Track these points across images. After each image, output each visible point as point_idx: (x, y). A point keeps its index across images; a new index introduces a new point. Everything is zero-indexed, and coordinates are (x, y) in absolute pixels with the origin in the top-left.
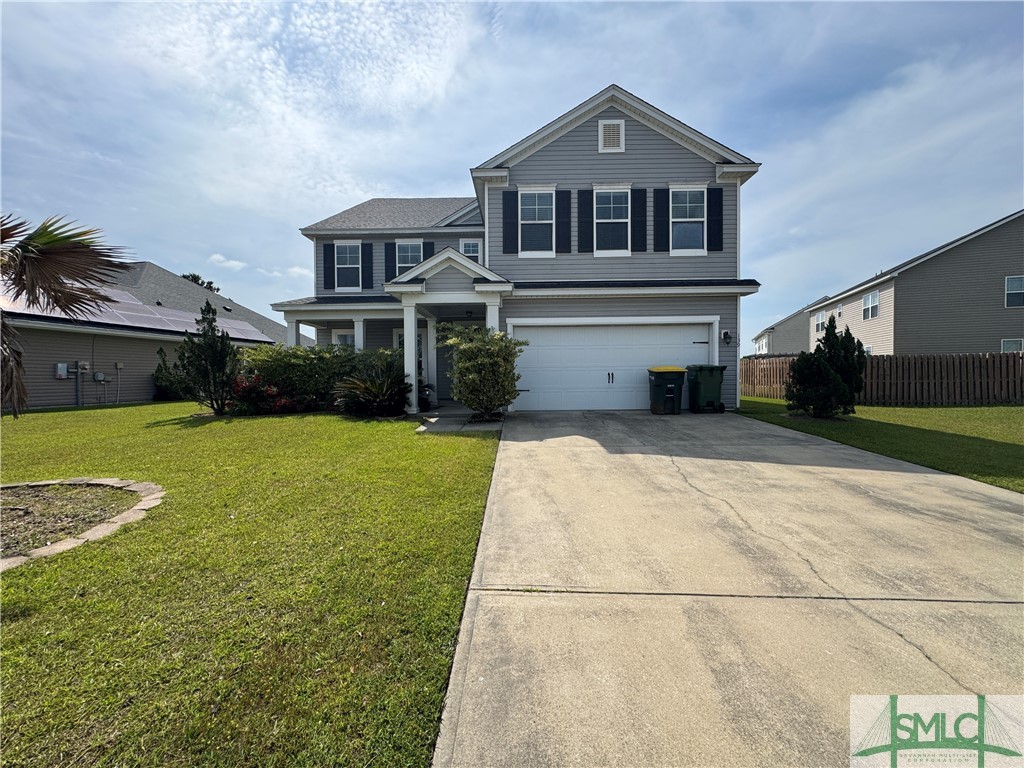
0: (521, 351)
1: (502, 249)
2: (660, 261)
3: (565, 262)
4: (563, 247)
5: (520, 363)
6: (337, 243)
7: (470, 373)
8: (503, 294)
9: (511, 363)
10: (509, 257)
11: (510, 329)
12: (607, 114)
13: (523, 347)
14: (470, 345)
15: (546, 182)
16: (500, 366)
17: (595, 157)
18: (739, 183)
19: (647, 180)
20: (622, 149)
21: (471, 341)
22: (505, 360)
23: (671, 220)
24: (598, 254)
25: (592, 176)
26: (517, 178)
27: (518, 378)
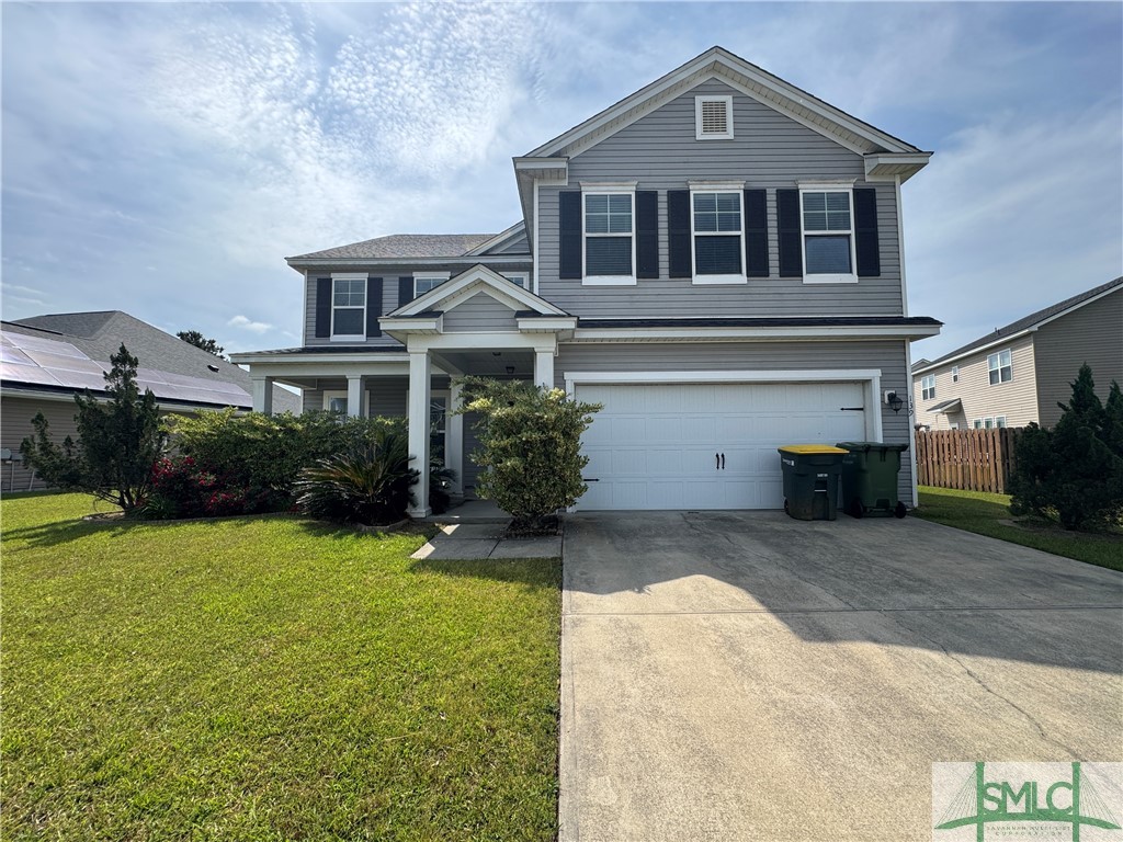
0: (589, 421)
1: (558, 272)
2: (789, 290)
3: (650, 291)
4: (648, 270)
5: (589, 440)
6: (335, 277)
7: (508, 457)
8: (561, 335)
9: (575, 439)
10: (569, 284)
11: (570, 388)
12: (708, 89)
13: (592, 415)
14: (509, 410)
15: (621, 179)
16: (557, 445)
17: (690, 146)
18: (898, 181)
19: (767, 178)
20: (730, 135)
21: (511, 404)
22: (566, 434)
23: (804, 232)
24: (698, 279)
25: (689, 172)
26: (582, 173)
27: (585, 463)
